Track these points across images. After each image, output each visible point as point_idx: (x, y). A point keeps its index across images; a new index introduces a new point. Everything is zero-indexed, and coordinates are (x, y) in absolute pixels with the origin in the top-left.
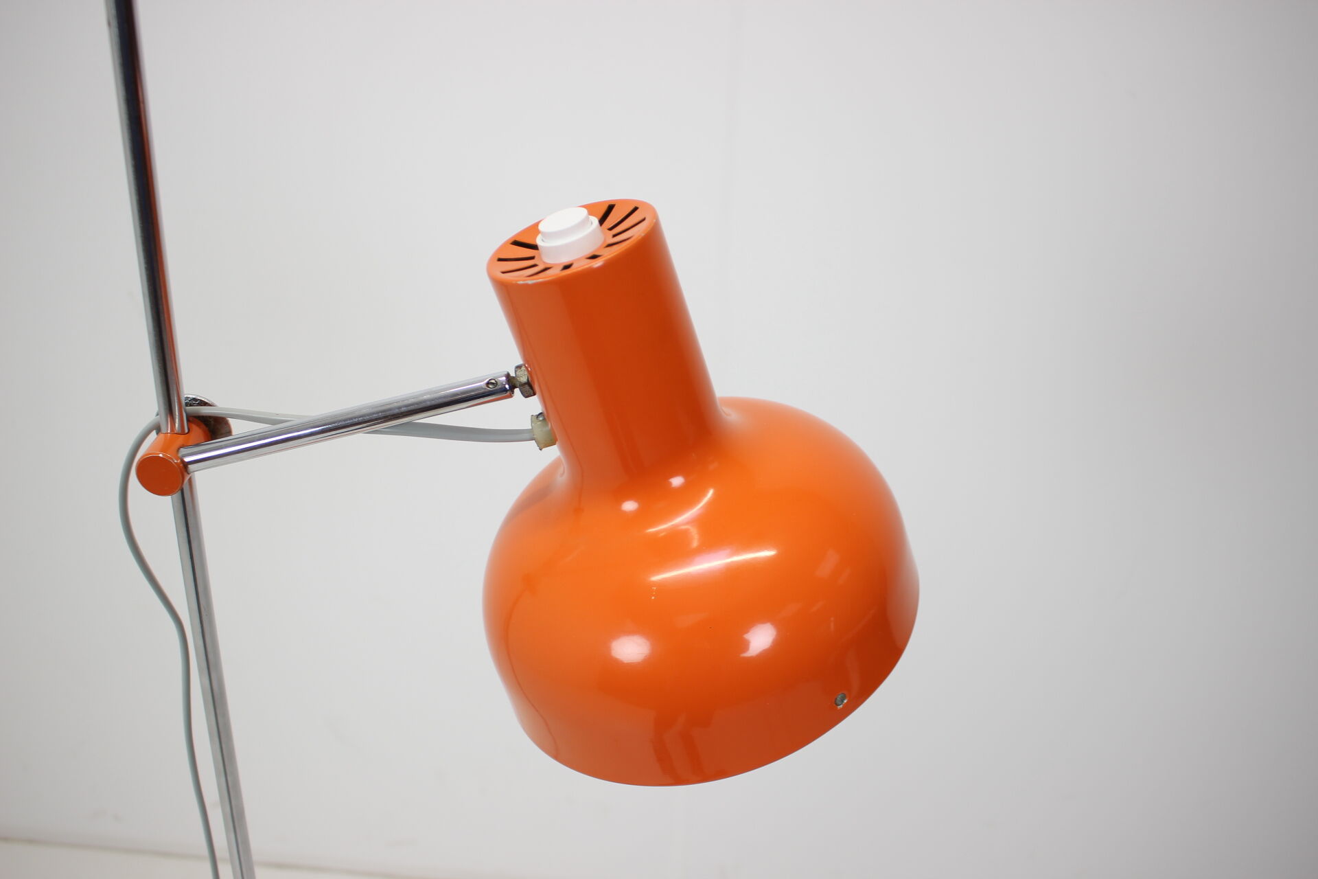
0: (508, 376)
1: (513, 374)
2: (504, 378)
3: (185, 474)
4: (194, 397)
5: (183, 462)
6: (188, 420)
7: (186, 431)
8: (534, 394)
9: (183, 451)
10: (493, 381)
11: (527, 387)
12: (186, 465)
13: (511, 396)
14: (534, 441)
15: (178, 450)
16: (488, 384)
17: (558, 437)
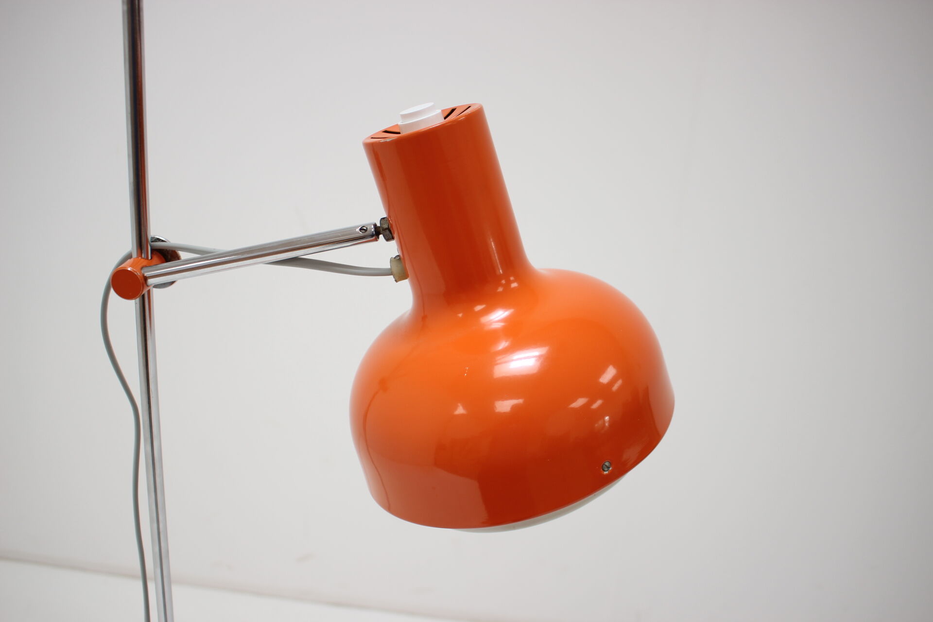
0: (375, 225)
1: (378, 225)
2: (373, 227)
3: (145, 285)
4: (158, 237)
5: (143, 275)
6: (152, 253)
7: (150, 258)
8: (393, 238)
9: (145, 269)
10: (365, 228)
11: (388, 232)
12: (146, 279)
13: (376, 240)
14: (392, 276)
15: (142, 268)
16: (361, 229)
17: (409, 273)
